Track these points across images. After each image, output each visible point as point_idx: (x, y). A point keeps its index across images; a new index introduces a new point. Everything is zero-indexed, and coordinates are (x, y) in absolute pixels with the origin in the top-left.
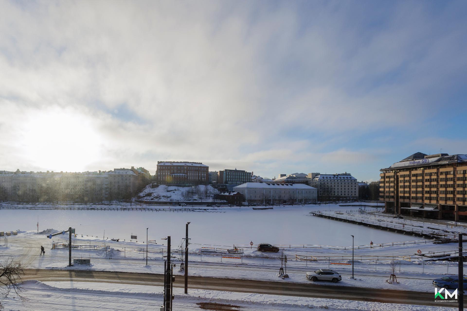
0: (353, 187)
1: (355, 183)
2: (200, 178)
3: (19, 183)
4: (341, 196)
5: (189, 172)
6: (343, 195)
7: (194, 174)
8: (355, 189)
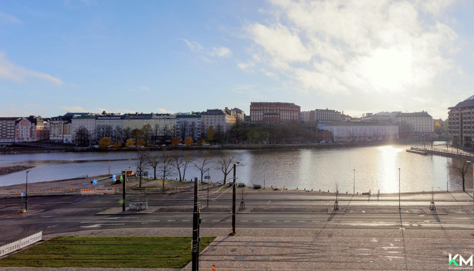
0: (430, 124)
1: (431, 120)
2: (292, 118)
3: (103, 125)
4: (419, 132)
5: (281, 112)
6: (421, 131)
7: (286, 114)
8: (431, 125)
